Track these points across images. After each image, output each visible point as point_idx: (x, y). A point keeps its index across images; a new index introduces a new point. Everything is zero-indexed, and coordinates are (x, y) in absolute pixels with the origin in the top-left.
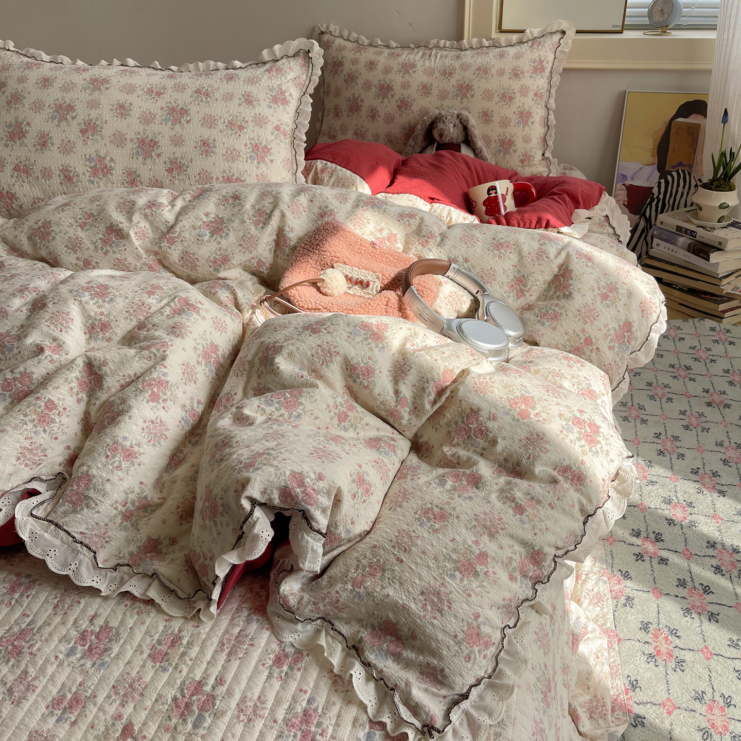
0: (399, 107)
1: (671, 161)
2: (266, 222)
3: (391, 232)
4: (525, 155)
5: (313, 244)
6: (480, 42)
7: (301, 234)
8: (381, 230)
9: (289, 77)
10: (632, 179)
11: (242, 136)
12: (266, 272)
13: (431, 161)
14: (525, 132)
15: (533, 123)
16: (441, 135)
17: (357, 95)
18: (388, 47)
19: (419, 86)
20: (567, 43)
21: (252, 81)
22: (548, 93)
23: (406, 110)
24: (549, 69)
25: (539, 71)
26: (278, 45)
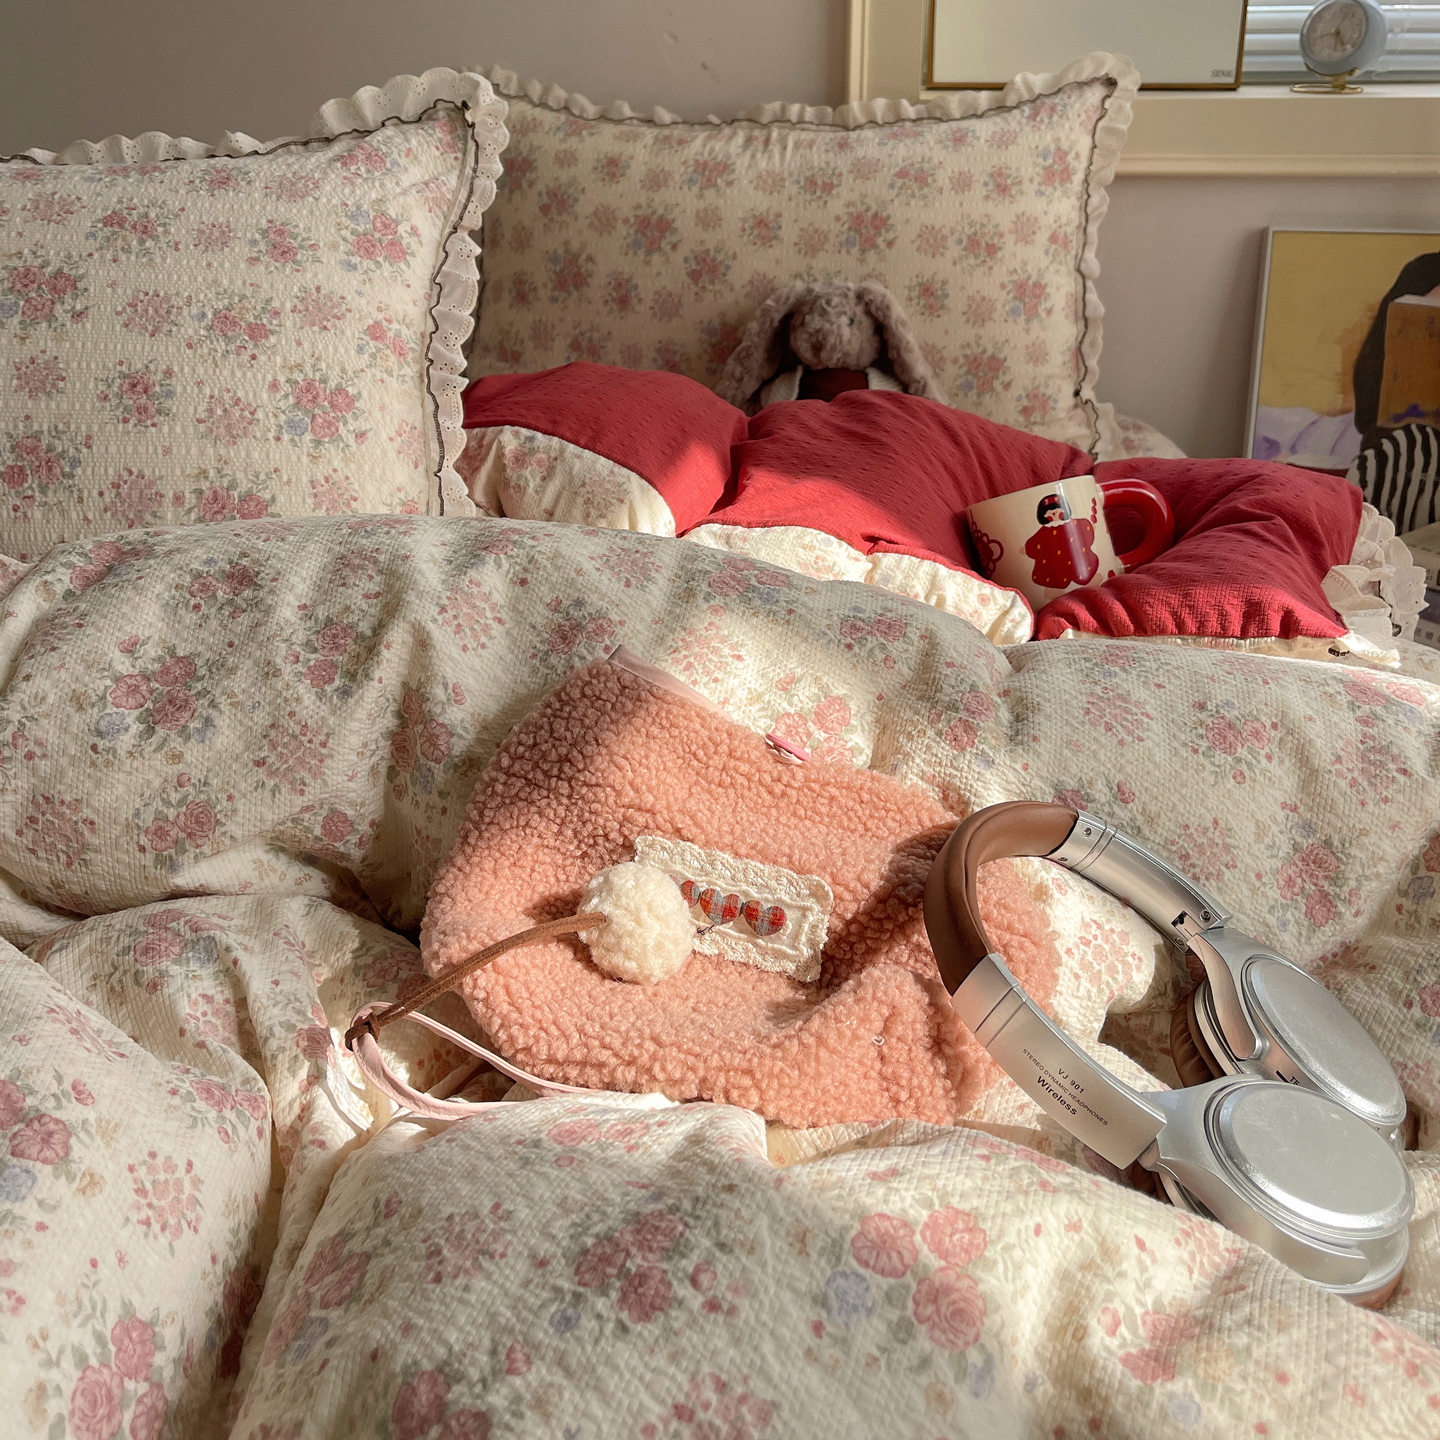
0: (694, 276)
1: (1391, 402)
2: (357, 672)
3: (825, 690)
4: (1033, 395)
5: (544, 756)
6: (895, 108)
7: (492, 708)
8: (787, 685)
9: (407, 180)
10: (1293, 450)
11: (263, 358)
12: (357, 854)
14: (1033, 336)
15: (1049, 312)
16: (817, 348)
17: (575, 246)
18: (650, 122)
19: (744, 220)
20: (1120, 108)
21: (290, 189)
22: (1081, 235)
23: (712, 282)
24: (1079, 177)
25: (1058, 179)
26: (368, 88)
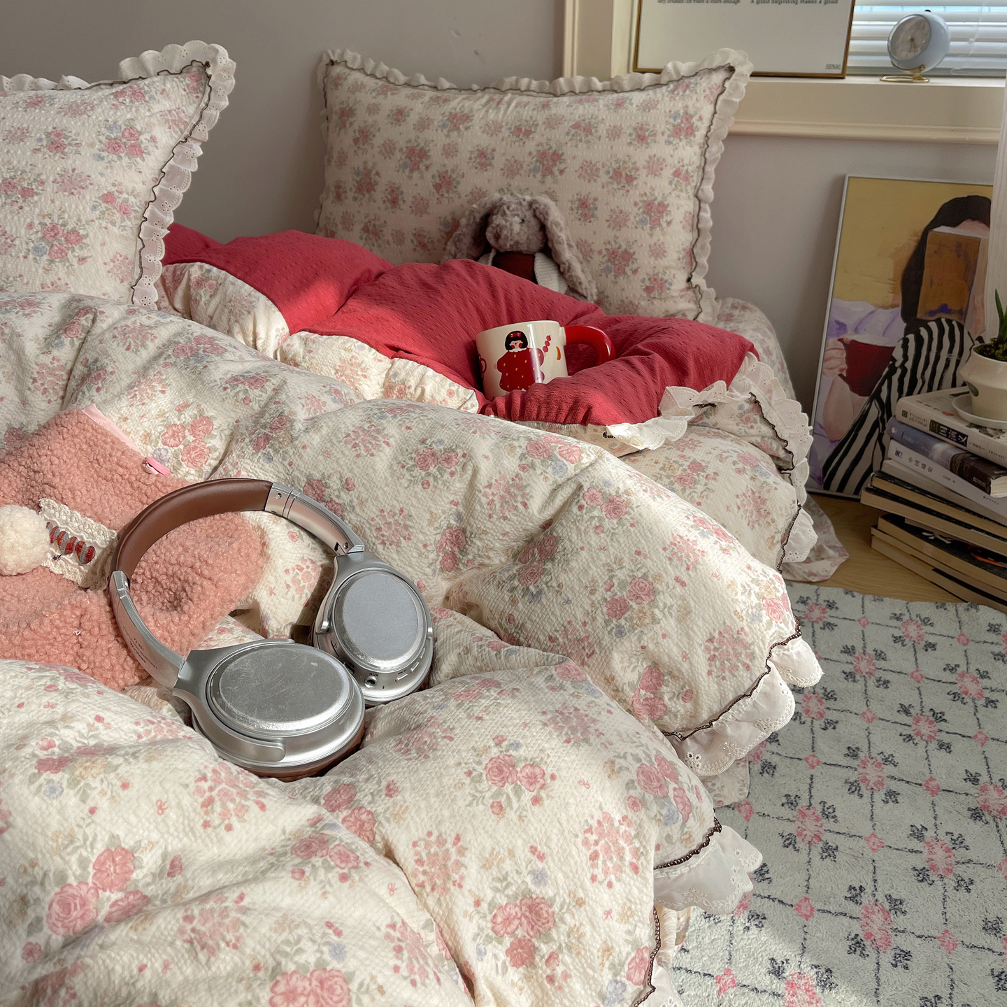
0: (438, 187)
1: (927, 301)
4: (654, 279)
6: (588, 83)
8: (181, 409)
9: (156, 108)
10: (856, 331)
13: (425, 277)
14: (655, 239)
15: (669, 223)
17: (370, 165)
18: (435, 88)
19: (472, 152)
20: (737, 88)
22: (701, 173)
23: (448, 192)
24: (703, 132)
25: (683, 133)
26: (151, 51)
